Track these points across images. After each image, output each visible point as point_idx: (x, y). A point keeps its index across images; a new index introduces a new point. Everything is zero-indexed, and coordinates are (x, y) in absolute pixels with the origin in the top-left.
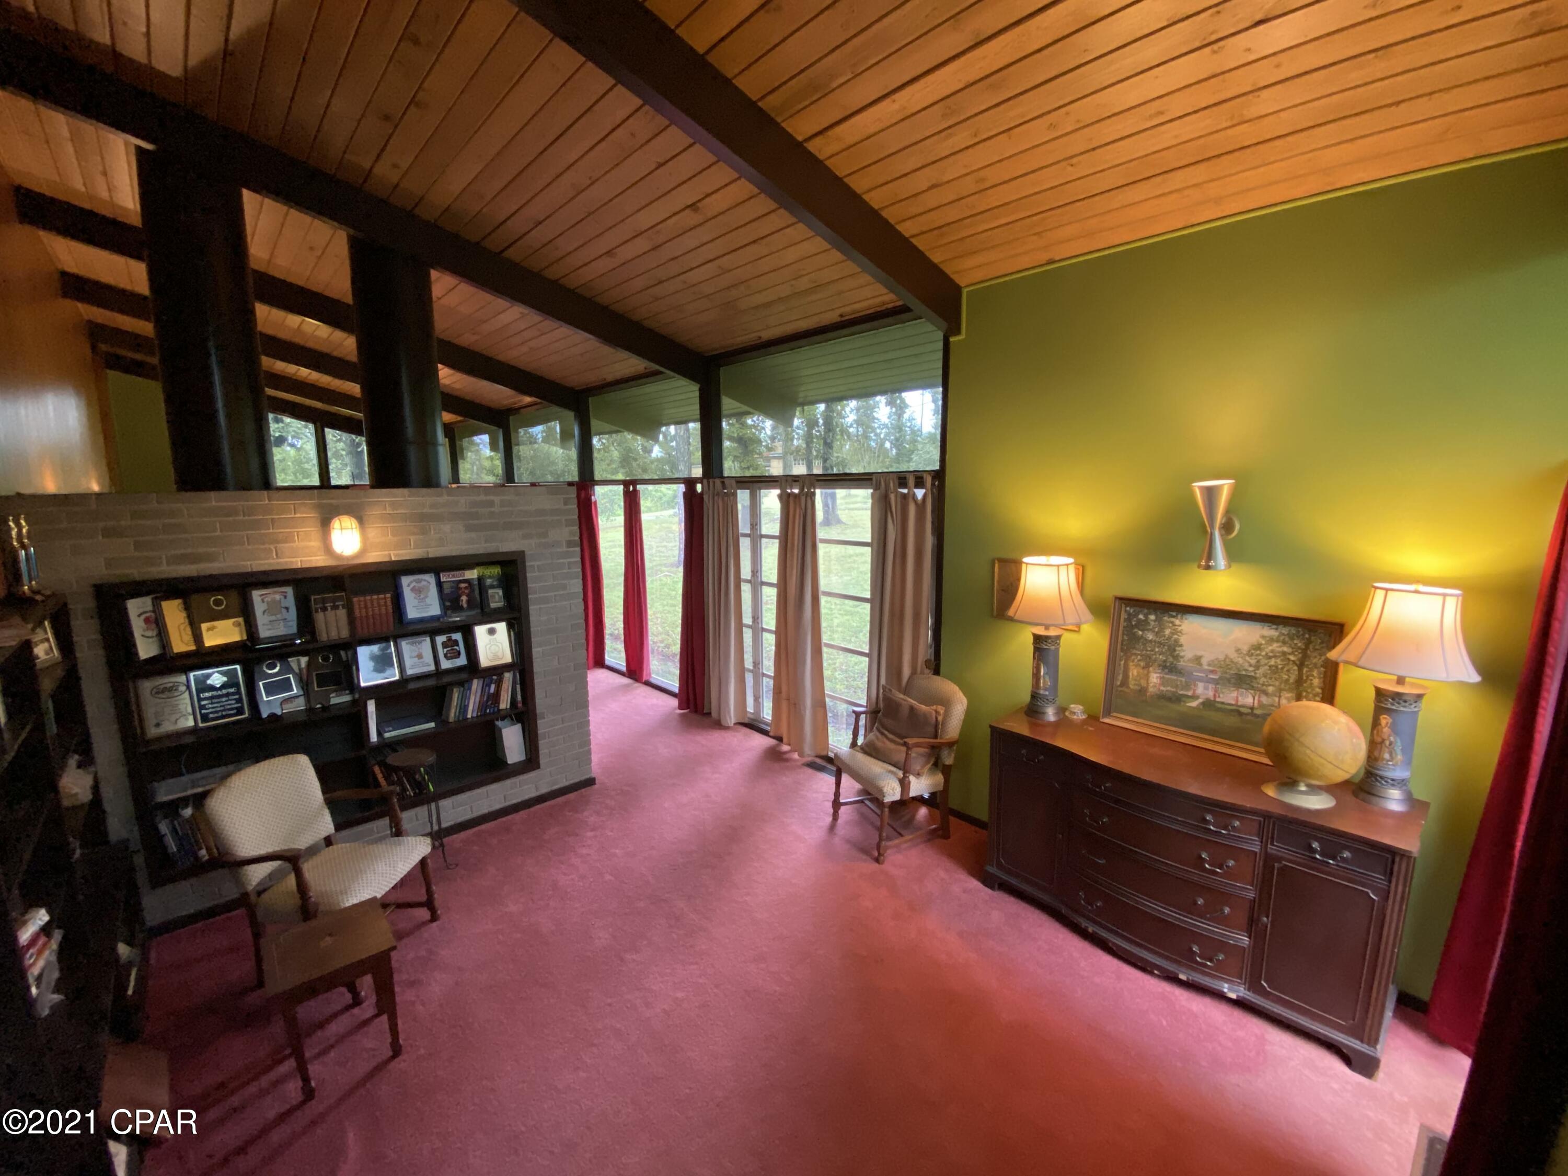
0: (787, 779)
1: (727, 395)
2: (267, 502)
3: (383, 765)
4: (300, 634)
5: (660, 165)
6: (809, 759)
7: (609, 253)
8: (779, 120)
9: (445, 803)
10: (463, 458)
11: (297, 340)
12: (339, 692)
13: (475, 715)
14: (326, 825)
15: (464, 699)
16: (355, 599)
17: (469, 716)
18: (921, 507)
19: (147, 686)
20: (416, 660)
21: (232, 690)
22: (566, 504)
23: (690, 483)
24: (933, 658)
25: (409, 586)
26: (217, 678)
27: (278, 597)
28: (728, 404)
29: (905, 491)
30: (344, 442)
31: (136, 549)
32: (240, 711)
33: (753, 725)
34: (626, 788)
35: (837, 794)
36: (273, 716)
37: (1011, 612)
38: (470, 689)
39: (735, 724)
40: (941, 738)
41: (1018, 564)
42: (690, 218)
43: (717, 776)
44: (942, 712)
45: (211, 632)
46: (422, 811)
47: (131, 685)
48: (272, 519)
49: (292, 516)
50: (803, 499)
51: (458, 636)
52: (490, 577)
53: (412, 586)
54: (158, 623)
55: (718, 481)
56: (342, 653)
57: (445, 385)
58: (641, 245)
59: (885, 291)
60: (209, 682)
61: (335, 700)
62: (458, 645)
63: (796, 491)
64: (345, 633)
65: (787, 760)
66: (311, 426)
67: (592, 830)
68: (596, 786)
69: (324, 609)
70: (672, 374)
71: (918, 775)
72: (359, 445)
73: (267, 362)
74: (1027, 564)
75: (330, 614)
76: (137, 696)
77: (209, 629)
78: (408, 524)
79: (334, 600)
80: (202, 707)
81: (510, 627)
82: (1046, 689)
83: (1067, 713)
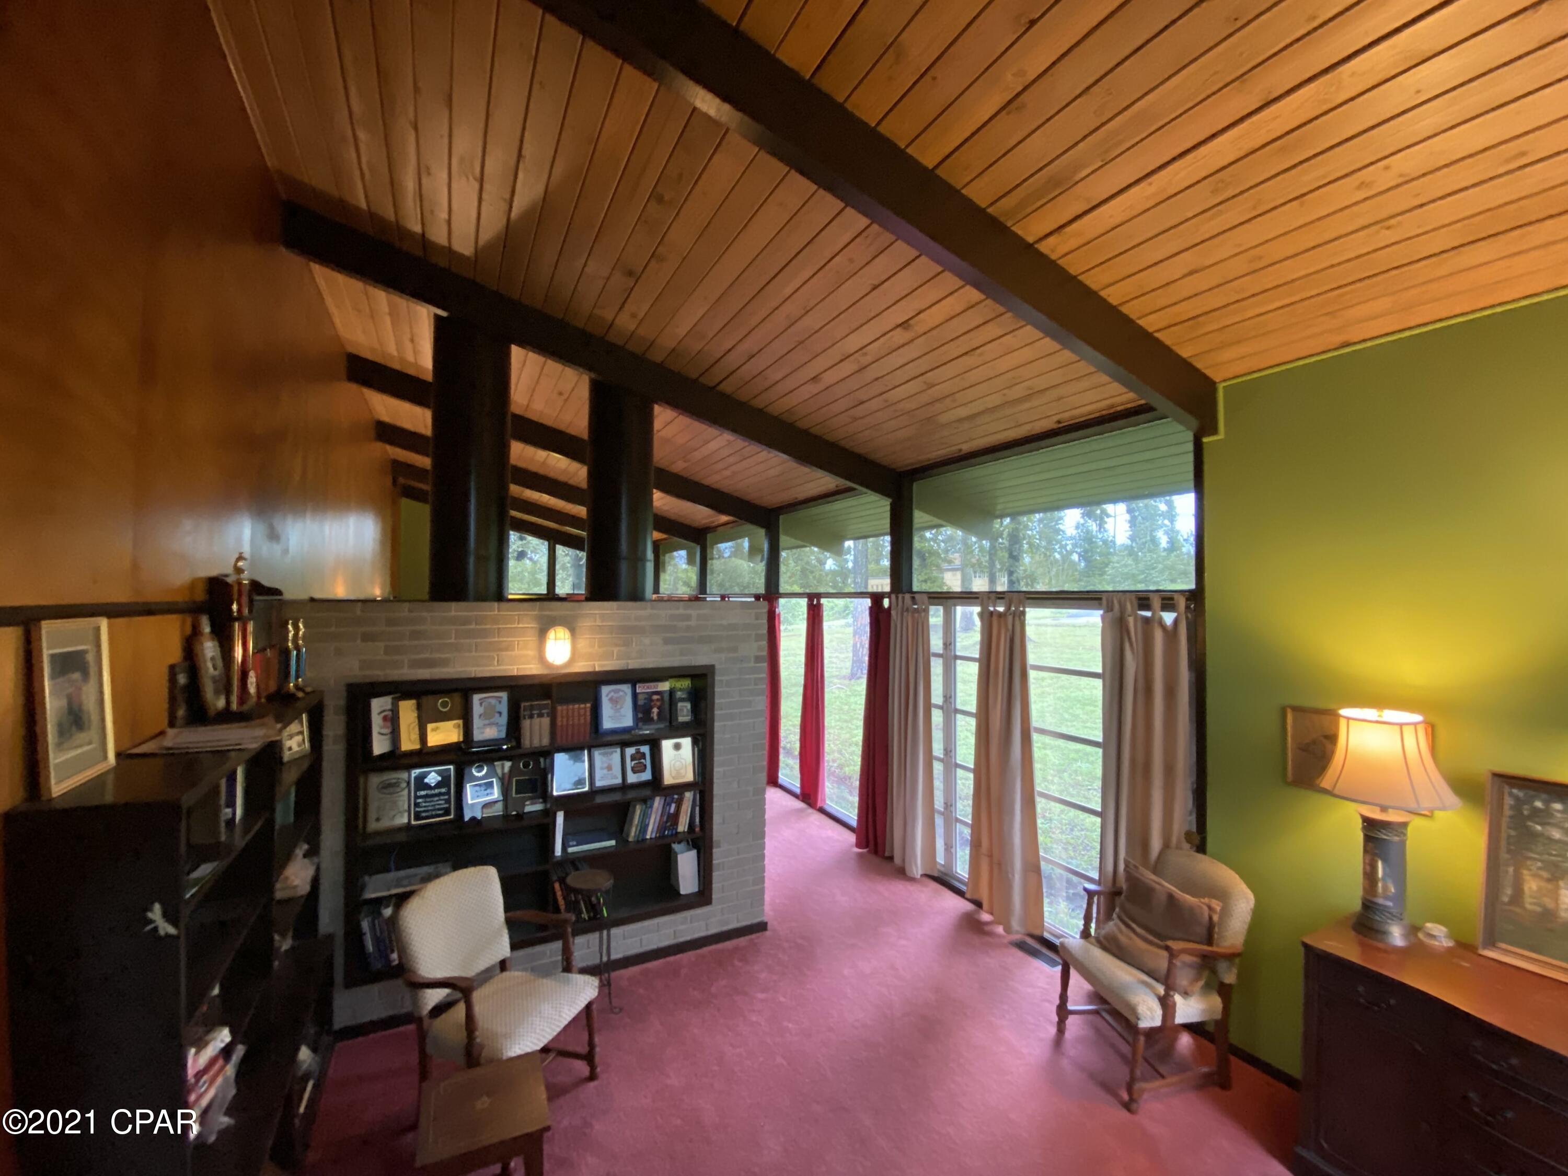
0: (992, 961)
1: (921, 509)
2: (496, 612)
3: (562, 881)
4: (508, 738)
5: (875, 288)
6: (1017, 937)
7: (815, 379)
8: (1009, 224)
9: (617, 932)
10: (664, 571)
11: (542, 471)
12: (533, 800)
13: (654, 836)
14: (502, 947)
15: (645, 816)
16: (559, 708)
17: (648, 837)
18: (1171, 634)
19: (375, 780)
20: (605, 771)
21: (443, 790)
22: (757, 619)
23: (877, 598)
24: (1194, 829)
25: (607, 696)
26: (433, 778)
27: (493, 701)
28: (919, 517)
29: (1148, 614)
30: (570, 556)
31: (386, 653)
32: (447, 812)
33: (944, 880)
34: (800, 941)
35: (1063, 997)
36: (473, 819)
37: (1326, 782)
38: (651, 807)
39: (922, 875)
40: (1218, 946)
41: (1333, 715)
42: (900, 336)
43: (903, 942)
44: (1218, 909)
45: (434, 733)
46: (594, 937)
47: (362, 780)
48: (499, 629)
49: (516, 625)
50: (1010, 618)
51: (645, 749)
52: (680, 690)
53: (610, 696)
54: (393, 720)
55: (907, 596)
56: (542, 760)
57: (657, 508)
58: (848, 368)
59: (1124, 390)
60: (426, 780)
61: (529, 808)
62: (645, 759)
63: (1001, 609)
64: (546, 741)
65: (990, 934)
66: (546, 543)
67: (763, 991)
68: (768, 933)
69: (531, 717)
70: (864, 490)
71: (1186, 994)
72: (581, 559)
73: (515, 490)
74: (1348, 719)
75: (536, 720)
76: (366, 790)
77: (433, 730)
78: (614, 636)
79: (541, 707)
80: (417, 805)
81: (695, 743)
82: (1387, 898)
83: (1421, 935)
